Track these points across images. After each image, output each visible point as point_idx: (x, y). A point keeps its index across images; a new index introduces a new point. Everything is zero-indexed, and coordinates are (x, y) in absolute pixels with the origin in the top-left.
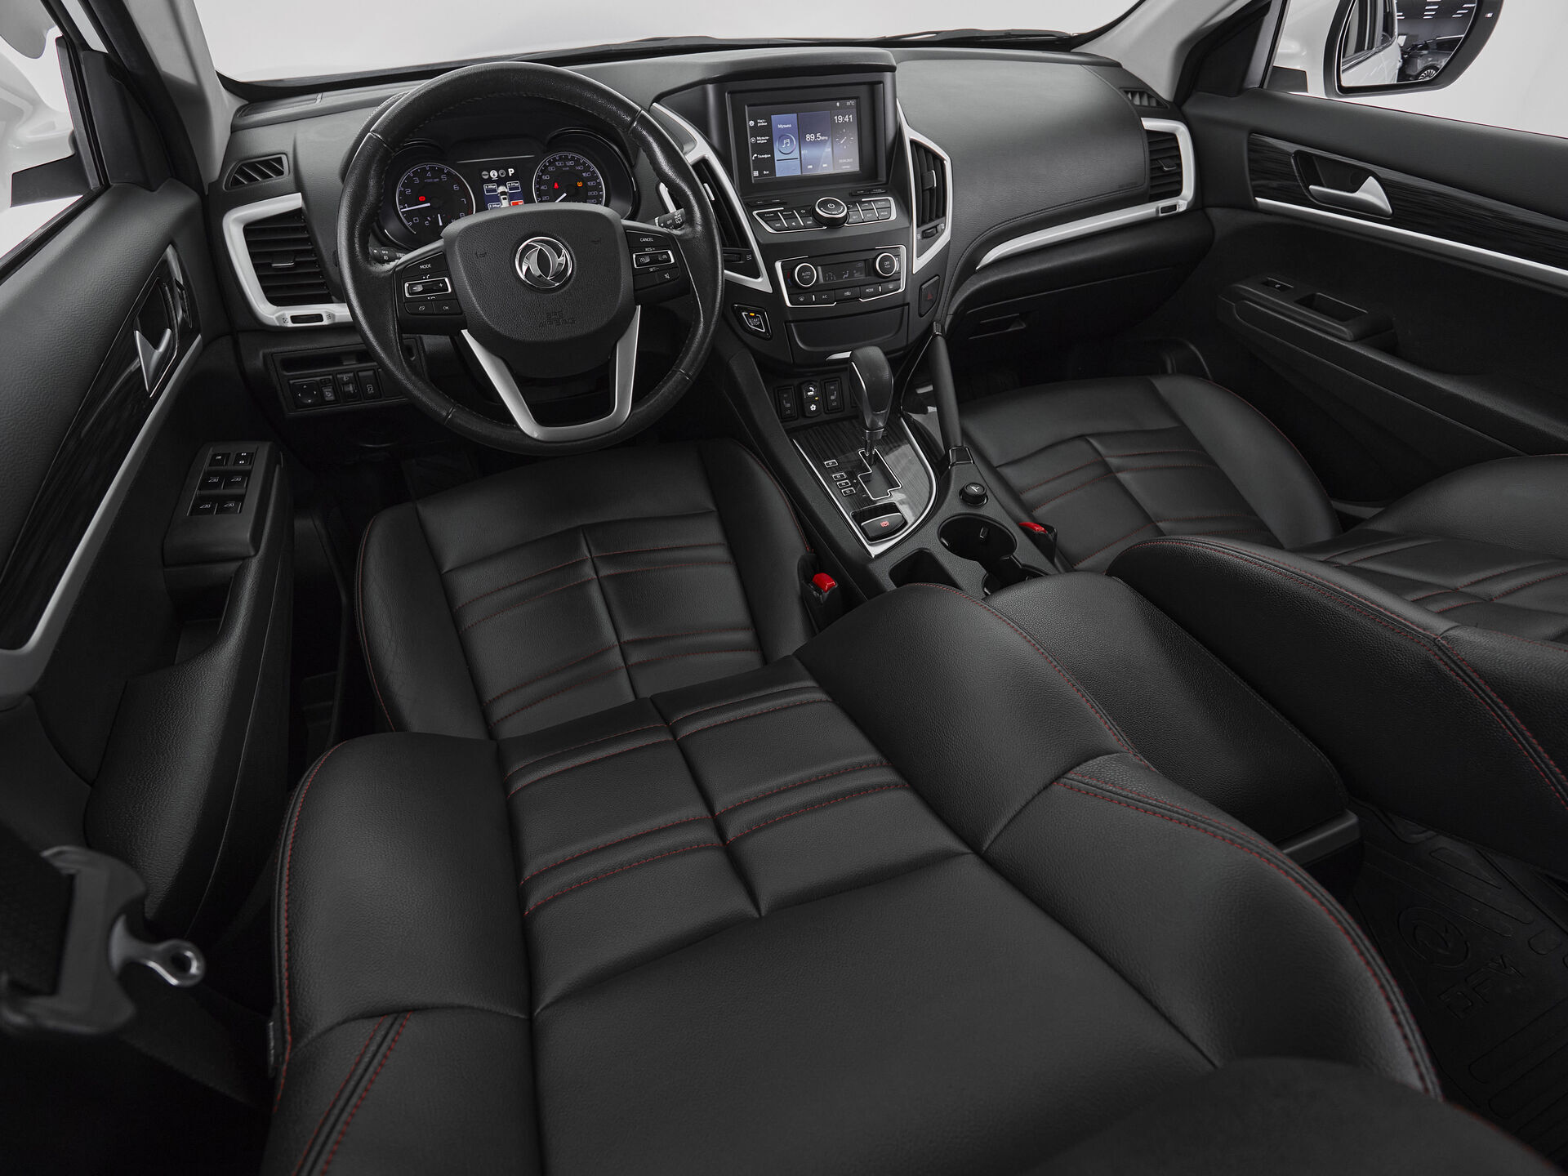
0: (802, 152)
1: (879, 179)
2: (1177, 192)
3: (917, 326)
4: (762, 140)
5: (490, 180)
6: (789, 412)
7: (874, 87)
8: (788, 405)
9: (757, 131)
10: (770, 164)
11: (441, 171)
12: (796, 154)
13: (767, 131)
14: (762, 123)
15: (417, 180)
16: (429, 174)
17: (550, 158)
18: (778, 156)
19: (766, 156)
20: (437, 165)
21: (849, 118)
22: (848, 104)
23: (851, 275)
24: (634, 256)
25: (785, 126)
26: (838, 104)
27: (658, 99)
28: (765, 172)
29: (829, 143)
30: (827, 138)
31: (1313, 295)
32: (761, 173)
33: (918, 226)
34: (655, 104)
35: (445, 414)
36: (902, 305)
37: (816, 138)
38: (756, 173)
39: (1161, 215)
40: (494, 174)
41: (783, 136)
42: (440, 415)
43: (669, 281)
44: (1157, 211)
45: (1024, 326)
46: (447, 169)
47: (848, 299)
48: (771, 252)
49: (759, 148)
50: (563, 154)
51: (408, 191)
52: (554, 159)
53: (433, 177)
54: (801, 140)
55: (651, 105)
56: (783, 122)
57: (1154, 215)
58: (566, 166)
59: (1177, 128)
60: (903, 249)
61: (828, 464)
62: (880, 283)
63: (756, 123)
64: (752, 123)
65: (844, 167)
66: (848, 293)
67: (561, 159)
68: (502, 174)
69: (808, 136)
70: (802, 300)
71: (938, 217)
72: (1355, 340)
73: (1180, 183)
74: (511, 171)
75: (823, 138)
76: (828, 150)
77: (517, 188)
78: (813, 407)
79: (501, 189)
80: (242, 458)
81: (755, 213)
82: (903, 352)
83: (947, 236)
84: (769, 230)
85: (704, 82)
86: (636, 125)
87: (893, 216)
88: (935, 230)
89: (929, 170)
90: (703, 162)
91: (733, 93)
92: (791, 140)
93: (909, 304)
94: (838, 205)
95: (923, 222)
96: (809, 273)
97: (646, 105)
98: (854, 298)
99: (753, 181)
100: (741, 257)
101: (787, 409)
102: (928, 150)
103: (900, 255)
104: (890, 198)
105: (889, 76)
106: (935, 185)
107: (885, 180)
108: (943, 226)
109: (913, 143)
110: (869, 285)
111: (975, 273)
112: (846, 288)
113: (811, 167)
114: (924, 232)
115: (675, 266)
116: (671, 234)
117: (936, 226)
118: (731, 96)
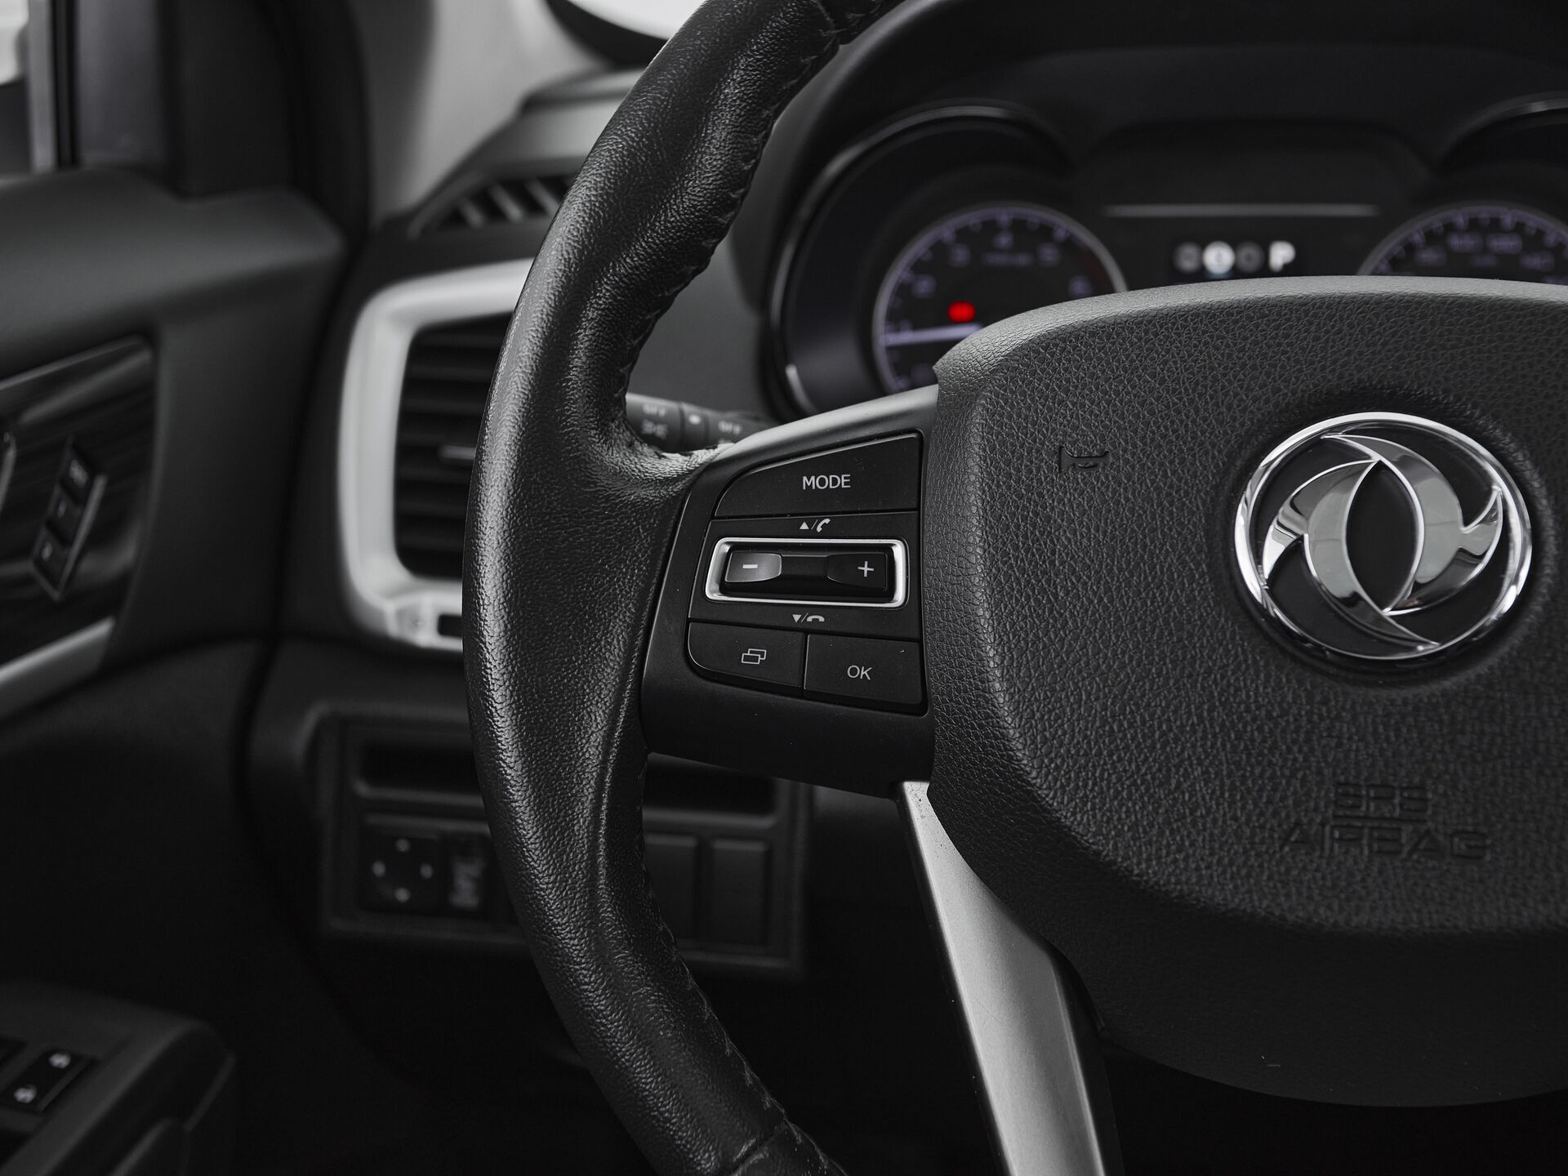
11: (1045, 232)
15: (962, 256)
16: (1004, 240)
17: (1435, 219)
20: (1037, 214)
40: (1218, 256)
46: (1065, 226)
50: (1484, 211)
51: (924, 285)
52: (1450, 228)
53: (1016, 248)
58: (1485, 250)
67: (1474, 225)
68: (1249, 258)
74: (1282, 255)
80: (41, 1075)
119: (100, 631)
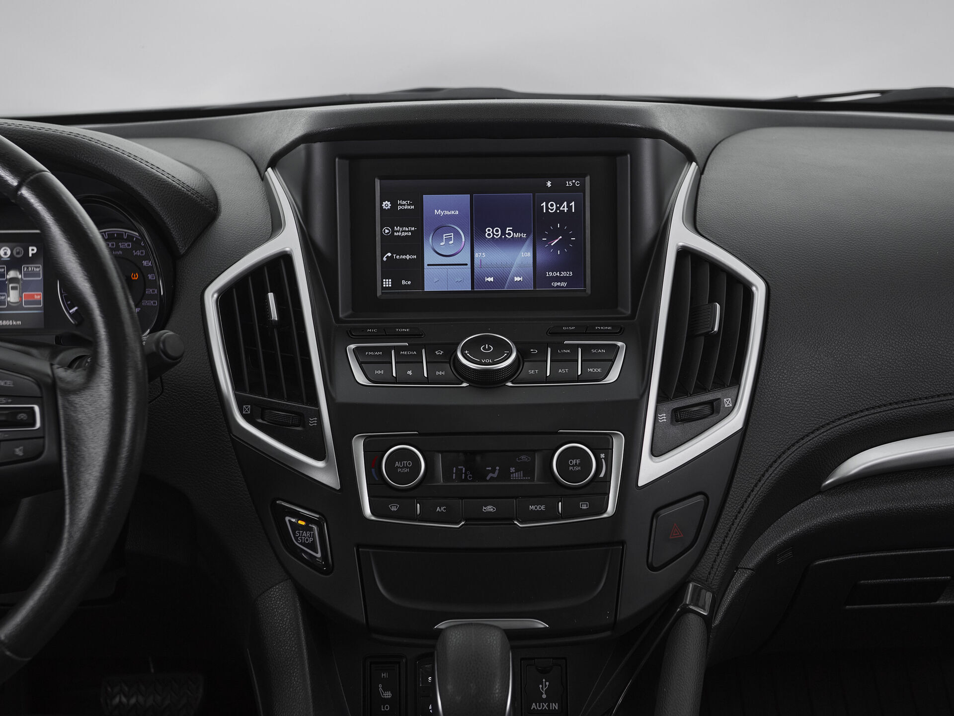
0: (476, 255)
1: (619, 309)
3: (641, 589)
4: (404, 232)
6: (386, 708)
7: (613, 156)
8: (388, 695)
9: (393, 218)
10: (416, 269)
12: (465, 257)
13: (416, 218)
14: (405, 205)
18: (429, 257)
19: (408, 257)
21: (569, 207)
22: (569, 184)
23: (505, 475)
25: (447, 213)
26: (549, 184)
27: (273, 163)
28: (404, 282)
29: (529, 244)
30: (525, 236)
32: (396, 284)
33: (660, 399)
34: (270, 170)
37: (503, 233)
38: (387, 283)
41: (441, 228)
43: (22, 460)
47: (489, 518)
49: (392, 243)
54: (476, 236)
55: (266, 170)
56: (446, 207)
60: (618, 444)
62: (560, 497)
63: (394, 205)
64: (387, 205)
65: (556, 284)
66: (490, 508)
68: (18, 253)
69: (489, 231)
70: (394, 509)
71: (720, 386)
74: (32, 250)
75: (518, 235)
76: (526, 254)
77: (37, 275)
79: (12, 273)
81: (353, 346)
82: (608, 633)
83: (733, 423)
84: (360, 378)
85: (307, 139)
86: (25, 192)
87: (613, 376)
88: (707, 410)
89: (712, 300)
90: (285, 258)
91: (352, 159)
92: (457, 234)
93: (623, 543)
94: (501, 349)
95: (683, 391)
96: (409, 463)
97: (262, 169)
98: (503, 519)
99: (379, 294)
100: (301, 418)
101: (386, 701)
102: (717, 267)
103: (608, 450)
104: (620, 344)
105: (647, 144)
106: (716, 329)
107: (629, 312)
108: (727, 402)
109: (684, 253)
110: (537, 497)
111: (820, 492)
112: (489, 498)
113: (491, 279)
114: (675, 411)
115: (40, 436)
116: (54, 378)
117: (711, 403)
118: (347, 162)
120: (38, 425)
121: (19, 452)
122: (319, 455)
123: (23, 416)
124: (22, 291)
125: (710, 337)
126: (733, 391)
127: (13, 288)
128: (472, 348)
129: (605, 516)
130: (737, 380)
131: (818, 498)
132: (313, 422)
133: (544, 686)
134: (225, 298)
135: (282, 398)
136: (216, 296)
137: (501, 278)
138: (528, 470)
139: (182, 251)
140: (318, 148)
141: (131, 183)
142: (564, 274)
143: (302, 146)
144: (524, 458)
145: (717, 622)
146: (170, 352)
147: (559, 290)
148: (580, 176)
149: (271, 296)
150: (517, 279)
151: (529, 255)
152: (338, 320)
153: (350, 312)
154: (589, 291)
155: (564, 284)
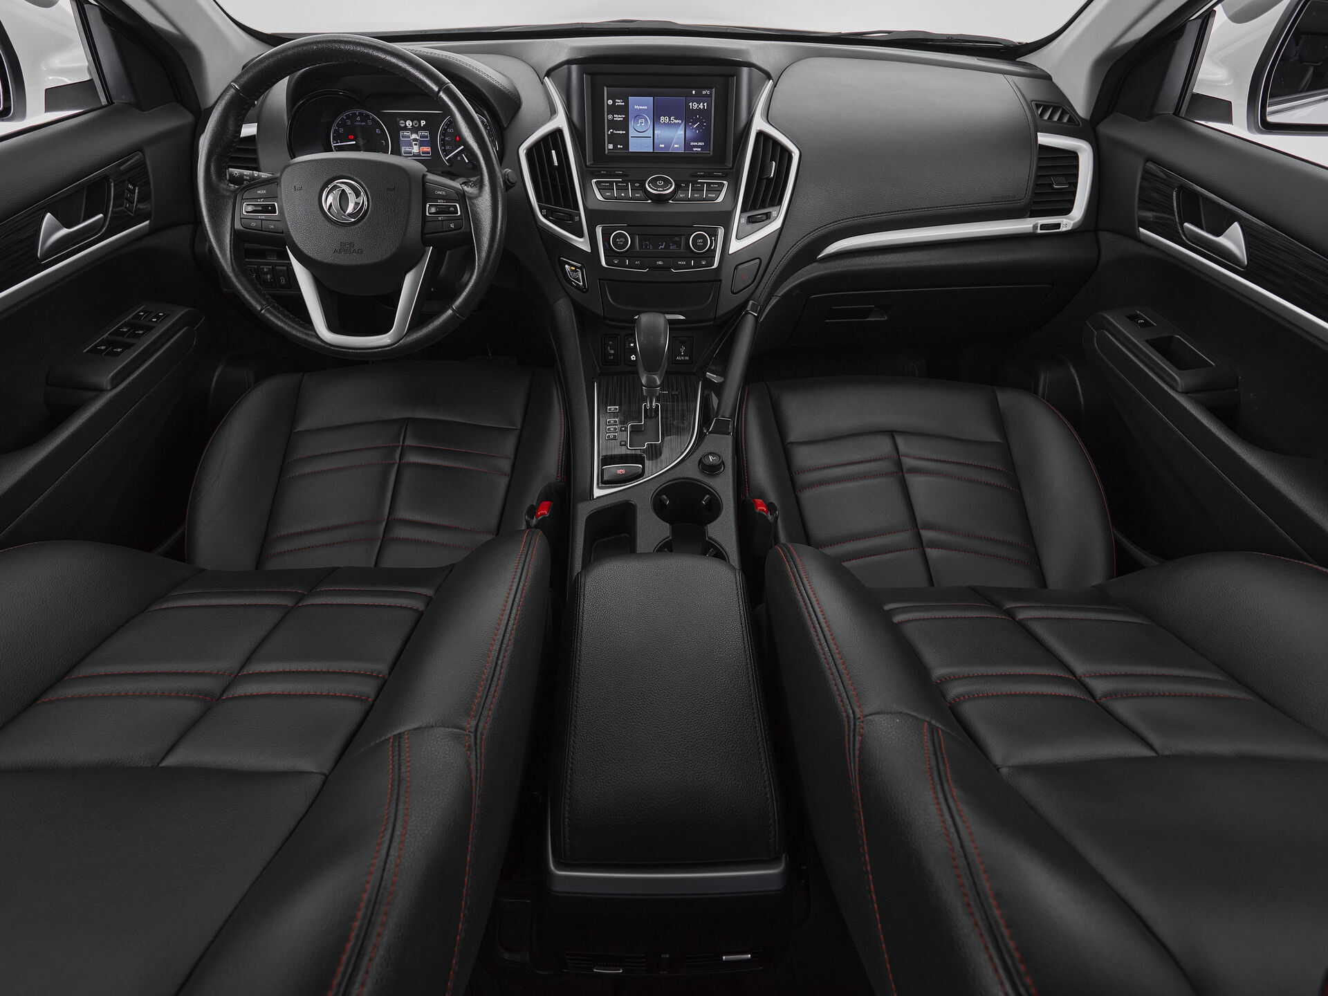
0: (655, 132)
1: (727, 164)
2: (1067, 211)
3: (728, 302)
4: (618, 118)
5: (405, 128)
6: (612, 357)
7: (728, 76)
8: (612, 352)
9: (614, 110)
10: (625, 139)
11: (368, 116)
12: (650, 133)
13: (624, 110)
14: (619, 102)
15: (349, 122)
16: (358, 118)
18: (632, 133)
19: (621, 132)
20: (365, 112)
21: (704, 106)
22: (704, 92)
23: (667, 247)
24: (428, 206)
25: (641, 107)
26: (694, 92)
27: (548, 74)
28: (619, 146)
29: (682, 126)
30: (680, 122)
31: (1171, 338)
32: (615, 147)
33: (743, 211)
34: (546, 78)
35: (259, 309)
36: (714, 279)
37: (670, 120)
38: (611, 146)
39: (1039, 231)
40: (409, 123)
41: (638, 116)
42: (257, 309)
43: (454, 230)
44: (1035, 227)
45: (886, 318)
46: (372, 115)
47: (660, 267)
48: (595, 217)
49: (613, 124)
51: (341, 130)
53: (361, 121)
54: (656, 121)
55: (544, 78)
56: (640, 104)
57: (1031, 231)
59: (1080, 148)
60: (721, 231)
61: (610, 409)
62: (693, 258)
63: (614, 102)
64: (610, 102)
65: (695, 149)
66: (660, 263)
68: (416, 124)
69: (662, 118)
70: (616, 262)
71: (772, 205)
72: (1186, 393)
73: (1072, 202)
74: (423, 123)
75: (677, 121)
76: (681, 132)
77: (426, 137)
78: (633, 358)
79: (414, 136)
80: (157, 317)
81: (595, 180)
82: (711, 323)
83: (776, 225)
84: (599, 197)
85: (569, 62)
86: (442, 94)
87: (720, 199)
88: (764, 217)
89: (771, 160)
90: (559, 132)
91: (592, 75)
92: (646, 120)
93: (720, 281)
94: (667, 182)
95: (753, 208)
96: (623, 240)
97: (542, 77)
98: (666, 268)
99: (606, 152)
100: (571, 217)
101: (611, 355)
102: (776, 143)
103: (716, 235)
104: (725, 182)
105: (745, 70)
106: (772, 176)
107: (731, 166)
108: (774, 214)
109: (760, 134)
110: (682, 258)
111: (815, 261)
112: (660, 258)
113: (663, 146)
114: (749, 217)
115: (460, 218)
116: (464, 191)
117: (766, 214)
118: (589, 77)
119: (148, 222)
120: (459, 213)
121: (452, 226)
122: (581, 235)
123: (452, 209)
124: (420, 146)
125: (769, 180)
126: (778, 208)
127: (416, 144)
128: (653, 182)
129: (713, 267)
130: (780, 203)
131: (815, 264)
132: (577, 219)
133: (683, 349)
134: (529, 153)
135: (561, 207)
136: (525, 151)
137: (668, 146)
138: (678, 244)
139: (505, 126)
140: (574, 68)
141: (477, 84)
142: (700, 144)
143: (566, 66)
144: (677, 239)
145: (761, 320)
146: (511, 180)
147: (697, 153)
148: (709, 88)
149: (553, 152)
150: (676, 146)
151: (683, 132)
152: (586, 166)
153: (592, 162)
154: (711, 154)
155: (699, 149)
